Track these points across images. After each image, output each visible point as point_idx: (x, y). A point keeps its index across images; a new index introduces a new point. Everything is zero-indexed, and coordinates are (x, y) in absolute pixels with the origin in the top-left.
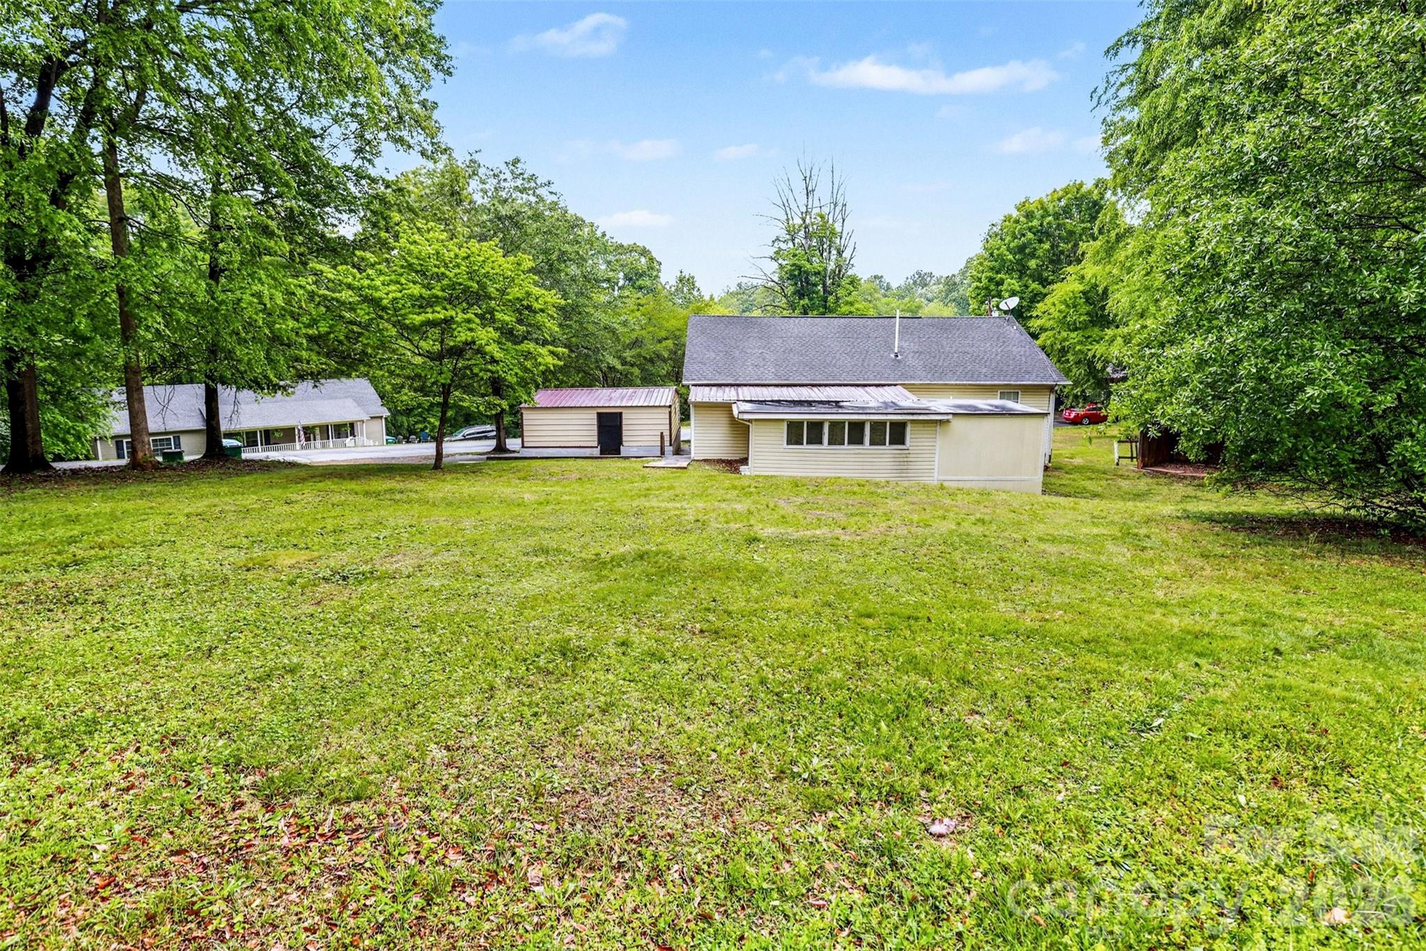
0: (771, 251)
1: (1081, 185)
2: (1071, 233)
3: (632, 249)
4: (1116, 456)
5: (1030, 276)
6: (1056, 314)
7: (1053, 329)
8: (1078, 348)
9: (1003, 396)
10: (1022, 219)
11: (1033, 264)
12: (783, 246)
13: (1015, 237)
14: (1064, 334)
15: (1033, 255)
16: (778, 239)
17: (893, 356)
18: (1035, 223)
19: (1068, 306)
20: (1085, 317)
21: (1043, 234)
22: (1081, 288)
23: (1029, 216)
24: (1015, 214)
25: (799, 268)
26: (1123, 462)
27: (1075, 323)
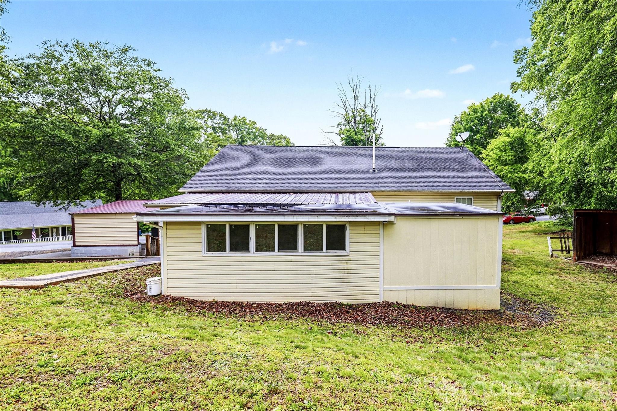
0: (337, 130)
1: (502, 95)
2: (498, 121)
3: (279, 138)
4: (550, 249)
5: (477, 144)
6: (494, 156)
7: (493, 165)
8: (509, 175)
9: (458, 200)
10: (472, 113)
11: (478, 136)
12: (344, 127)
13: (468, 123)
14: (500, 167)
15: (478, 132)
16: (340, 124)
17: (371, 171)
18: (478, 115)
19: (501, 151)
20: (513, 158)
21: (482, 120)
22: (509, 140)
23: (475, 111)
24: (467, 111)
25: (351, 137)
26: (555, 253)
27: (506, 161)
